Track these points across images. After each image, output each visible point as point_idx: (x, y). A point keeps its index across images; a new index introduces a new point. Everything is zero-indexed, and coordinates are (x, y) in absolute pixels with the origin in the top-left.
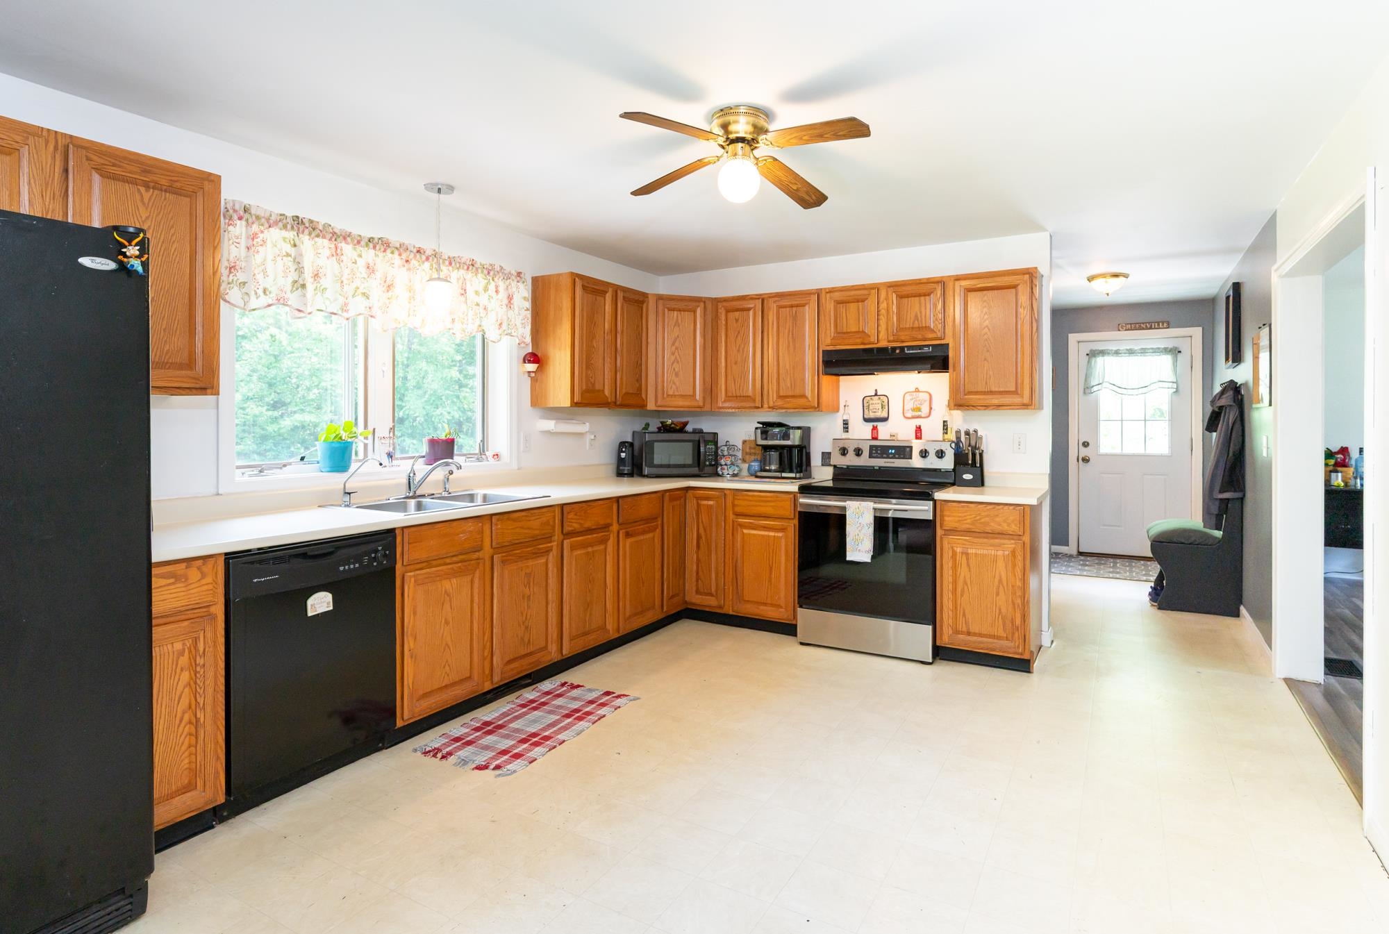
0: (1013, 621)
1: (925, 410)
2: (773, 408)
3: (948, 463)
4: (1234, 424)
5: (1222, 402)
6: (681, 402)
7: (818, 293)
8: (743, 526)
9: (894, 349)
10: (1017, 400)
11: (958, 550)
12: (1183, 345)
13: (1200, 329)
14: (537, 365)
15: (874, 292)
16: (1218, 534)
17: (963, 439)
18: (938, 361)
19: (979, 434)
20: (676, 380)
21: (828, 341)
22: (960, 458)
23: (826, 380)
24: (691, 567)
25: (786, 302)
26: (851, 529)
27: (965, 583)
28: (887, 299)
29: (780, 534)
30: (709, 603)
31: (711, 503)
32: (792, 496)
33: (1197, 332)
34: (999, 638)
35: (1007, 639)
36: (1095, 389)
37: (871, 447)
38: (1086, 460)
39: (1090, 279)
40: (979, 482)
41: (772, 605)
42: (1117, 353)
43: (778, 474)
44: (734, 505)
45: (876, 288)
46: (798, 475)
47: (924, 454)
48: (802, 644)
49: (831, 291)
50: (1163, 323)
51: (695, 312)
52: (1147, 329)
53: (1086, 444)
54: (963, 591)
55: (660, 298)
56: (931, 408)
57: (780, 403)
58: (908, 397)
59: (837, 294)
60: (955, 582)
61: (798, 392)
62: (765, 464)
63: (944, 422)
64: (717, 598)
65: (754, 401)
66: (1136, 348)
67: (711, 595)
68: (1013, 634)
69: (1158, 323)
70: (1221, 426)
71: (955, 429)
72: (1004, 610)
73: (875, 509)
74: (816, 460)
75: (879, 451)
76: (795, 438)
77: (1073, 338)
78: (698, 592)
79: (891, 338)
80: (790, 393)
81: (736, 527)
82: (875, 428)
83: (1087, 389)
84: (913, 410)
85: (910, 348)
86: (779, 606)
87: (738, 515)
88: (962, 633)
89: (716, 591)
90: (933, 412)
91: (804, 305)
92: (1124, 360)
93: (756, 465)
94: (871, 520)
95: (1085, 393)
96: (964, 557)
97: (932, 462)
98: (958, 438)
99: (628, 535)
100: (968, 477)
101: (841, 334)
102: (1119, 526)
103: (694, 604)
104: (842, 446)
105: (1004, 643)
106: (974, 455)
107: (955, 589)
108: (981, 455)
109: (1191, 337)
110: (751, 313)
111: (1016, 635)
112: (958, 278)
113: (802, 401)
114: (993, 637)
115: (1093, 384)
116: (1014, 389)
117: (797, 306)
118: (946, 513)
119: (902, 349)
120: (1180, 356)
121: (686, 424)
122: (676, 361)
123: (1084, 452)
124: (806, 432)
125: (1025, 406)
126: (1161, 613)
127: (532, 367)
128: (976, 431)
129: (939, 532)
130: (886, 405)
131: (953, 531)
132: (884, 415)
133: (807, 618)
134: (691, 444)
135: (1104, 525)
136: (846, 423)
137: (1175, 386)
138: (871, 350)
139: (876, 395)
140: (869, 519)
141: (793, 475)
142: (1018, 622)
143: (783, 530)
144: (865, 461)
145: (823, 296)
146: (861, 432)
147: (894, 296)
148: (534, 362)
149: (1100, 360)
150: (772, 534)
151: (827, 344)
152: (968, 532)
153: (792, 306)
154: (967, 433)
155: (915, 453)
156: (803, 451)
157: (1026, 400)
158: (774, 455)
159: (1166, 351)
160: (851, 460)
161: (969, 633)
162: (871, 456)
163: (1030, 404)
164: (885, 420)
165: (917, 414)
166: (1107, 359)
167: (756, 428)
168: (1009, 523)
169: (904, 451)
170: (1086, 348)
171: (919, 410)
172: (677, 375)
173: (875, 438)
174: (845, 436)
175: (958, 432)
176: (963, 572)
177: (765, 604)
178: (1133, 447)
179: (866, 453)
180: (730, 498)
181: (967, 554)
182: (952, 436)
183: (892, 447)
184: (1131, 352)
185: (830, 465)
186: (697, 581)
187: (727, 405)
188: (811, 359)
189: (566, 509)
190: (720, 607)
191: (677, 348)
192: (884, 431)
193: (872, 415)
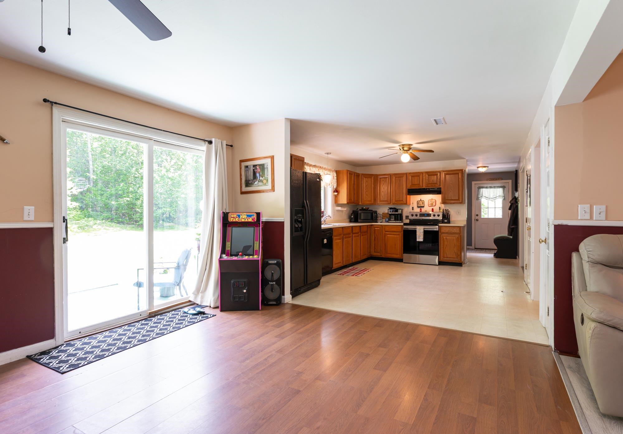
0: (458, 254)
1: (434, 204)
2: (394, 204)
3: (440, 218)
4: (515, 208)
5: (512, 202)
6: (368, 203)
7: (406, 174)
8: (388, 234)
9: (427, 189)
10: (459, 202)
11: (445, 238)
12: (506, 185)
13: (511, 180)
14: (337, 193)
15: (422, 174)
16: (511, 237)
17: (445, 211)
18: (438, 192)
19: (449, 210)
20: (367, 197)
21: (409, 186)
22: (444, 216)
23: (408, 196)
24: (373, 245)
25: (397, 176)
26: (418, 233)
27: (446, 245)
28: (425, 176)
29: (398, 236)
30: (378, 255)
31: (378, 229)
32: (401, 226)
33: (510, 181)
34: (454, 258)
35: (456, 258)
36: (480, 198)
37: (420, 214)
38: (477, 220)
39: (478, 167)
40: (449, 222)
41: (396, 254)
42: (487, 188)
43: (395, 221)
44: (385, 229)
45: (422, 173)
46: (401, 221)
47: (434, 215)
48: (404, 263)
49: (410, 173)
50: (500, 178)
51: (371, 178)
52: (495, 180)
53: (477, 215)
54: (446, 248)
55: (362, 174)
56: (436, 204)
57: (396, 202)
58: (429, 201)
59: (411, 174)
60: (444, 246)
61: (401, 199)
62: (390, 219)
63: (440, 207)
64: (380, 253)
65: (388, 202)
66: (492, 186)
67: (378, 252)
68: (458, 257)
69: (499, 178)
70: (512, 209)
71: (442, 209)
72: (456, 251)
73: (424, 228)
74: (404, 218)
75: (422, 215)
76: (400, 212)
77: (473, 183)
78: (375, 252)
79: (426, 186)
80: (399, 200)
81: (385, 234)
82: (421, 209)
83: (478, 198)
84: (431, 204)
85: (431, 188)
86: (398, 254)
87: (386, 231)
88: (446, 258)
89: (380, 251)
90: (436, 205)
91: (402, 177)
92: (489, 190)
93: (387, 220)
94: (423, 231)
95: (477, 200)
96: (446, 239)
97: (436, 218)
98: (443, 211)
99: (362, 235)
100: (446, 221)
101: (413, 185)
102: (487, 240)
103: (374, 255)
104: (412, 214)
105: (456, 259)
106: (447, 215)
107: (443, 248)
108: (449, 215)
109: (508, 183)
110: (387, 178)
111: (459, 257)
112: (444, 171)
113: (402, 202)
114: (453, 258)
115: (479, 197)
116: (458, 199)
117: (400, 177)
118: (442, 229)
119: (429, 189)
120: (505, 188)
121: (368, 208)
122: (367, 191)
123: (477, 218)
124: (402, 210)
125: (461, 203)
126: (496, 259)
127: (336, 194)
128: (448, 209)
129: (440, 234)
130: (423, 203)
131: (444, 233)
132: (423, 205)
133: (405, 256)
134: (370, 214)
135: (483, 240)
136: (413, 208)
137: (504, 197)
138: (421, 189)
139: (421, 200)
140: (422, 231)
141: (399, 221)
142: (459, 254)
143: (398, 235)
144: (418, 217)
145: (408, 174)
146: (417, 210)
147: (427, 175)
148: (336, 192)
149: (481, 190)
150: (396, 236)
151: (409, 187)
152: (447, 233)
153: (399, 177)
154: (446, 210)
155: (432, 215)
156: (401, 215)
157: (461, 201)
158: (393, 216)
159: (501, 187)
160: (414, 217)
161: (447, 257)
162: (420, 216)
163: (462, 203)
164: (423, 207)
165: (432, 205)
166: (484, 189)
167: (388, 209)
168: (457, 230)
169: (429, 215)
170: (477, 186)
171: (433, 204)
172: (367, 195)
173: (420, 212)
174: (412, 211)
175: (443, 210)
176: (446, 243)
177: (393, 254)
178: (491, 216)
179: (419, 215)
180: (384, 228)
181: (447, 239)
182: (441, 211)
183: (426, 214)
184: (491, 187)
185: (409, 219)
186: (374, 249)
187: (380, 203)
188: (405, 191)
189: (353, 227)
190: (381, 256)
191: (367, 188)
192: (423, 210)
193: (420, 206)
